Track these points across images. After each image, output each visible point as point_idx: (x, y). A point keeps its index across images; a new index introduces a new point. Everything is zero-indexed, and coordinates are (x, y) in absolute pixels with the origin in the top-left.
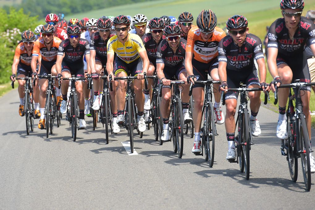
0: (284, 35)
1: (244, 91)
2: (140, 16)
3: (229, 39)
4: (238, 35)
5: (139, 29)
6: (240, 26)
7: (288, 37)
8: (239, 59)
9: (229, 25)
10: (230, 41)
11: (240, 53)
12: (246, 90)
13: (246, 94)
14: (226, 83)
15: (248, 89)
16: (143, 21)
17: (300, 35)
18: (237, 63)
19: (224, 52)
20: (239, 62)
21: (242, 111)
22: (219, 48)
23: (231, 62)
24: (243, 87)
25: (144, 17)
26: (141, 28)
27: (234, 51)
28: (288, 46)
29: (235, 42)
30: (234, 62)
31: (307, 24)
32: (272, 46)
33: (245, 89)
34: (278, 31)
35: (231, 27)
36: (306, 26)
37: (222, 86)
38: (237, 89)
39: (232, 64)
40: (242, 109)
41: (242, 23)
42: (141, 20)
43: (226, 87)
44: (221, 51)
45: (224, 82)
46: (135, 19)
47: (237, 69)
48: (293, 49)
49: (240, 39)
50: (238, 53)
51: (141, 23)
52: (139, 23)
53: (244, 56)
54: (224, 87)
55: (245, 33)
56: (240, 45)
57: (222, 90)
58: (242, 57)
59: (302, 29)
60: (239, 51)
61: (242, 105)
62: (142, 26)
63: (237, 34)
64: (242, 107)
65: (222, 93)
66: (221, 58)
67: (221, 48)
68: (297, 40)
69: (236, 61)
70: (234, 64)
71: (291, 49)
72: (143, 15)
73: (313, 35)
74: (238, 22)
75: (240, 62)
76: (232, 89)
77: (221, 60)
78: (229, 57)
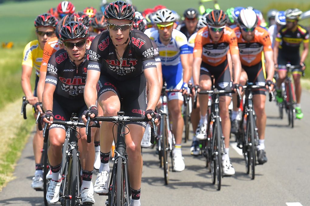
0: (110, 54)
1: (75, 126)
2: (165, 13)
3: (63, 54)
4: (75, 48)
5: (163, 30)
6: (78, 36)
7: (115, 57)
8: (75, 82)
9: (63, 35)
10: (64, 56)
11: (77, 75)
12: (78, 125)
13: (77, 130)
14: (51, 112)
15: (80, 123)
16: (169, 20)
17: (131, 55)
18: (71, 87)
19: (55, 70)
20: (74, 87)
21: (69, 153)
22: (50, 64)
23: (64, 85)
24: (74, 121)
25: (170, 13)
26: (166, 30)
27: (69, 70)
28: (117, 68)
29: (71, 58)
30: (67, 86)
31: (141, 41)
32: (93, 67)
33: (76, 123)
34: (101, 47)
35: (66, 37)
36: (139, 44)
37: (46, 117)
38: (66, 122)
39: (64, 88)
40: (70, 150)
41: (81, 31)
42: (166, 18)
43: (52, 118)
44: (51, 70)
45: (48, 111)
46: (158, 16)
47: (71, 96)
48: (125, 72)
49: (78, 54)
50: (75, 74)
51: (166, 23)
52: (163, 23)
53: (83, 79)
54: (48, 117)
55: (84, 45)
56: (78, 63)
57: (46, 123)
58: (79, 80)
59: (133, 46)
60: (75, 71)
61: (71, 145)
62: (167, 27)
63: (73, 47)
64: (70, 147)
65: (45, 126)
66: (49, 79)
67: (51, 65)
68: (128, 61)
69: (70, 86)
70: (66, 89)
71: (122, 71)
72: (169, 11)
73: (148, 56)
74: (76, 31)
75: (76, 87)
76: (59, 121)
77: (50, 81)
78: (61, 79)
